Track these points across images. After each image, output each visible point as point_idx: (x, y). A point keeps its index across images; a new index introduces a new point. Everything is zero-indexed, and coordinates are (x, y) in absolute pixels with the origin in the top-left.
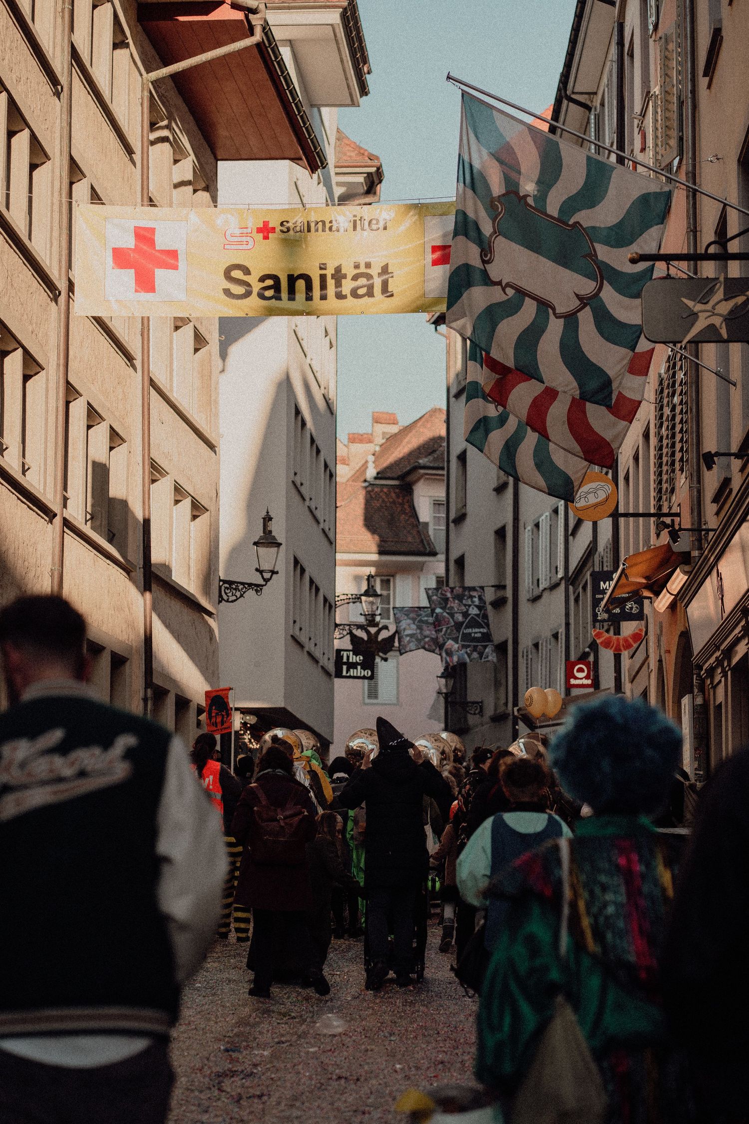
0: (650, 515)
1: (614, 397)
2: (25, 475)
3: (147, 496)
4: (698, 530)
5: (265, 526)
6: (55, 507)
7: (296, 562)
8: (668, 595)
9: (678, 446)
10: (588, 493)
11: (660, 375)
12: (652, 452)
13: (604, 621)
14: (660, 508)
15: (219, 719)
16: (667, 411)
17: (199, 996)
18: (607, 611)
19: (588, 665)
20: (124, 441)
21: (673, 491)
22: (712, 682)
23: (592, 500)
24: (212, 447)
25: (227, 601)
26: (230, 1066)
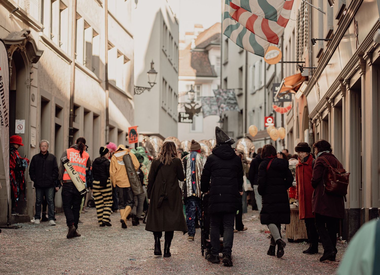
0: (294, 62)
1: (278, 17)
2: (60, 47)
3: (107, 55)
4: (311, 68)
5: (152, 66)
6: (71, 59)
7: (164, 79)
8: (300, 92)
9: (305, 36)
10: (271, 54)
11: (299, 10)
12: (296, 39)
13: (277, 102)
14: (298, 60)
15: (133, 138)
16: (301, 23)
17: (123, 239)
18: (278, 98)
19: (272, 118)
20: (98, 34)
21: (302, 53)
22: (316, 125)
23: (272, 57)
24: (132, 36)
25: (137, 94)
26: (131, 265)
